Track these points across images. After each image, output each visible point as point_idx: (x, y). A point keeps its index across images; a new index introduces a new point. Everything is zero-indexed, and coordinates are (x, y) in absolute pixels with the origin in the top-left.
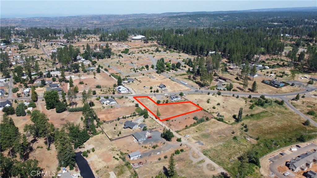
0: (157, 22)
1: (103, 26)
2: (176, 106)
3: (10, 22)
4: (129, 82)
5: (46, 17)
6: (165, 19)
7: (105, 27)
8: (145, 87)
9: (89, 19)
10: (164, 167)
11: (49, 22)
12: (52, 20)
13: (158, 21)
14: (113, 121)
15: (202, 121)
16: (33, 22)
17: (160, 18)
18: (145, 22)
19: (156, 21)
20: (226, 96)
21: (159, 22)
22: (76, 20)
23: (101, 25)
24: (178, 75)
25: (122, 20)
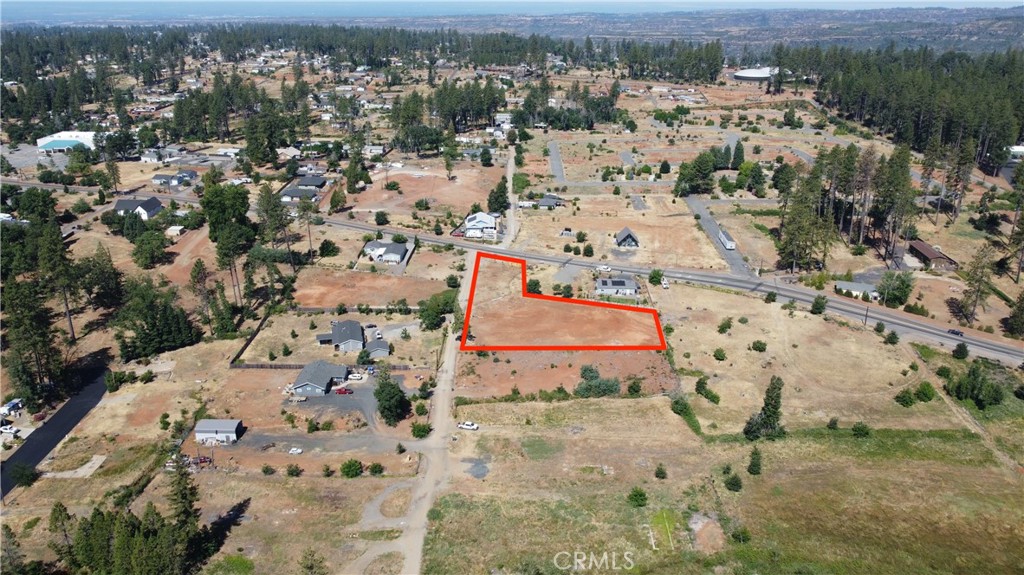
0: (964, 38)
1: (756, 45)
2: (585, 312)
3: (503, 23)
4: (535, 207)
5: (606, 12)
6: (1005, 25)
7: (758, 47)
8: (569, 230)
9: (727, 20)
10: (249, 499)
11: (604, 26)
12: (614, 23)
13: (970, 34)
14: (323, 313)
15: (608, 390)
16: (561, 26)
17: (981, 23)
18: (914, 37)
19: (964, 34)
20: (842, 324)
21: (975, 38)
22: (684, 23)
23: (749, 39)
24: (744, 212)
25: (829, 28)
